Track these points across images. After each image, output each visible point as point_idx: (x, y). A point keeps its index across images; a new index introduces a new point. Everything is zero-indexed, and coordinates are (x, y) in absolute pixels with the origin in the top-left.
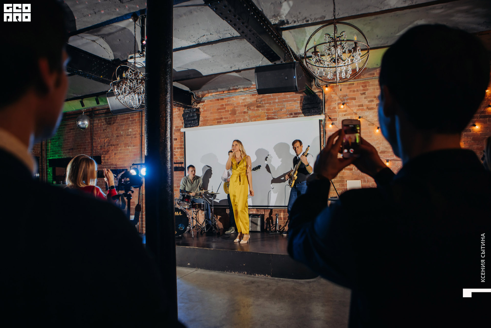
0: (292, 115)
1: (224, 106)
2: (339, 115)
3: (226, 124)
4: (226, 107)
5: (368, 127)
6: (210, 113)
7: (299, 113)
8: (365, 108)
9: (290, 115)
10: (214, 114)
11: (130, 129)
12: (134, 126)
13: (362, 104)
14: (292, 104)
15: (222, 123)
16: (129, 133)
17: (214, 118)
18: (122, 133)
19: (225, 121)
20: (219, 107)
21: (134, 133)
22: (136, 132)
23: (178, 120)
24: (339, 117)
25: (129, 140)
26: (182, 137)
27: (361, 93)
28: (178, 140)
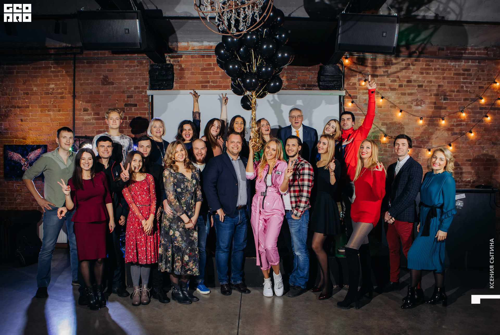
0: (304, 87)
1: (212, 66)
2: (359, 92)
3: (215, 89)
4: (215, 67)
5: (390, 109)
6: (191, 72)
7: (314, 86)
8: (387, 87)
9: (303, 87)
10: (197, 75)
11: (52, 84)
12: (59, 80)
13: (385, 83)
14: (305, 74)
15: (208, 89)
16: (49, 91)
17: (196, 80)
18: (35, 89)
19: (213, 86)
20: (205, 67)
21: (59, 91)
22: (63, 90)
23: (139, 78)
24: (359, 94)
25: (51, 101)
26: (145, 102)
27: (383, 71)
28: (138, 107)
